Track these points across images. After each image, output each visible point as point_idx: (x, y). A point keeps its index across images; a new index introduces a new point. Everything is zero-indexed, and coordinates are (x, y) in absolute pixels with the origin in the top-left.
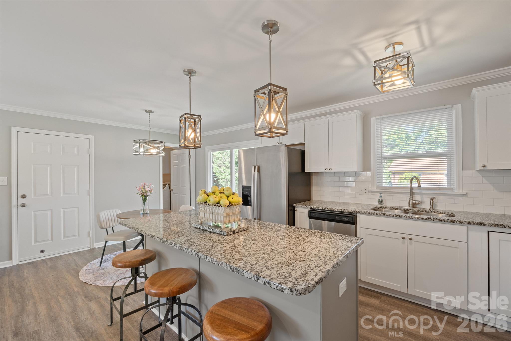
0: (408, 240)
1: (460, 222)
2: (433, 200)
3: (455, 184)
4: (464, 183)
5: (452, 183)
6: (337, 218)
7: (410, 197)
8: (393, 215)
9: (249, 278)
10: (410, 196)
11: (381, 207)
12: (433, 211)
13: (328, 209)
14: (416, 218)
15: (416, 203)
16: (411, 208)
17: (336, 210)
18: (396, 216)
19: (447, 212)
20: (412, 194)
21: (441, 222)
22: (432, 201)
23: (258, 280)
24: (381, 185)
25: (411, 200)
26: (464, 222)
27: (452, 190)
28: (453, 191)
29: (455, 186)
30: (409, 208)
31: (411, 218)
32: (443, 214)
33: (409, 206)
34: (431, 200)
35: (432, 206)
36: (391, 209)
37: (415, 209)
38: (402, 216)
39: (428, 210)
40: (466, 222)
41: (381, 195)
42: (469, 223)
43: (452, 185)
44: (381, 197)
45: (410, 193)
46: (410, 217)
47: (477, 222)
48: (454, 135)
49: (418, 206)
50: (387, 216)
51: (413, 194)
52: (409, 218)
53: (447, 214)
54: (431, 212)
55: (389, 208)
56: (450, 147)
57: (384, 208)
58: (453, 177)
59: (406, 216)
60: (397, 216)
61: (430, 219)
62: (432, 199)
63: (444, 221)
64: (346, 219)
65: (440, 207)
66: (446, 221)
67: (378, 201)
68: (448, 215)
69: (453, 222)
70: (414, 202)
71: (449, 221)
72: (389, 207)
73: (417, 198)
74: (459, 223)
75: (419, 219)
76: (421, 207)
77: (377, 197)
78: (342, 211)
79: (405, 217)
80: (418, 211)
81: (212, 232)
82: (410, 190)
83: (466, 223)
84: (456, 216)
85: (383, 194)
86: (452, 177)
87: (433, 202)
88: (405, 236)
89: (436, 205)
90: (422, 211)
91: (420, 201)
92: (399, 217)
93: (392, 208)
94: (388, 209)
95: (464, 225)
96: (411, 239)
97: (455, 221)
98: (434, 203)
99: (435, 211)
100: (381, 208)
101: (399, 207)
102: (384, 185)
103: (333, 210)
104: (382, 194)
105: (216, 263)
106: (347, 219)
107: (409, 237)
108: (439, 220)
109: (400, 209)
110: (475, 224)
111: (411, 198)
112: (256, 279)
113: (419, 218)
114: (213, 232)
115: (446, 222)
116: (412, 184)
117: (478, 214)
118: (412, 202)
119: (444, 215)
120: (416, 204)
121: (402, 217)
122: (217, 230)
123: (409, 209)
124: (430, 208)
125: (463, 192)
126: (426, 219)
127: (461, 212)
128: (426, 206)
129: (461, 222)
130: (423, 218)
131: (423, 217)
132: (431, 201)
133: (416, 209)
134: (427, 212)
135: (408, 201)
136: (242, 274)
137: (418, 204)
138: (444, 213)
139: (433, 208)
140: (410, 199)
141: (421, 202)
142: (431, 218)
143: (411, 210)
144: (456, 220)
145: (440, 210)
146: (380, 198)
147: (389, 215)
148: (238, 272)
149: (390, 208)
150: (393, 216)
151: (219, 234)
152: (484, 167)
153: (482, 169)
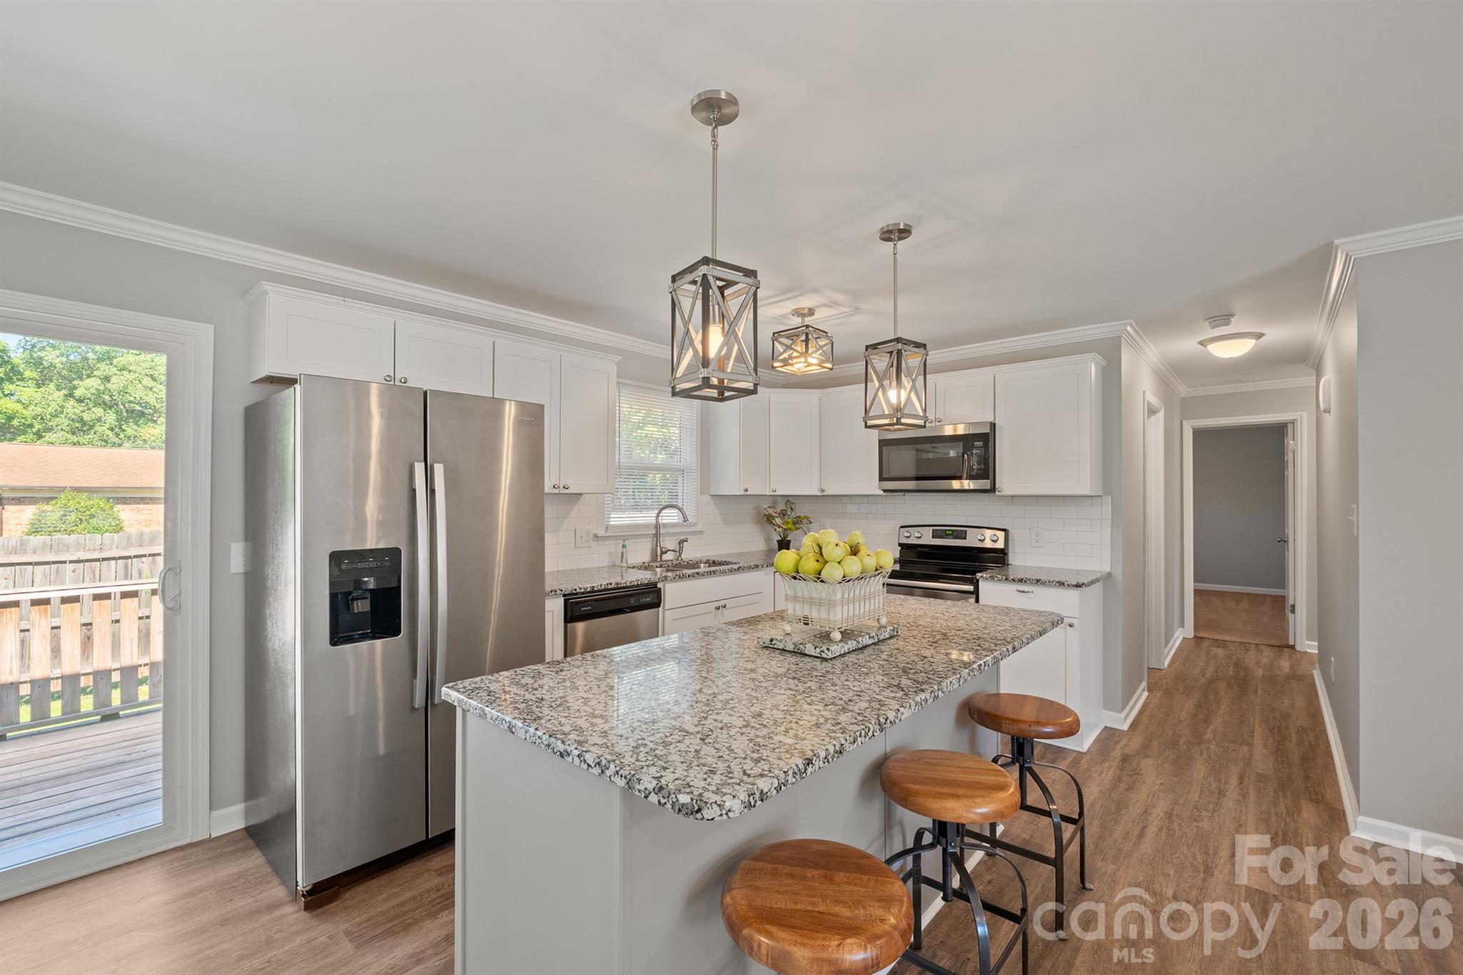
6: (632, 602)
13: (612, 586)
25: (658, 548)
35: (682, 554)
44: (624, 547)
62: (682, 542)
64: (647, 600)
96: (724, 607)
103: (622, 585)
106: (650, 599)
118: (661, 550)
140: (656, 546)
152: (746, 490)
153: (742, 493)
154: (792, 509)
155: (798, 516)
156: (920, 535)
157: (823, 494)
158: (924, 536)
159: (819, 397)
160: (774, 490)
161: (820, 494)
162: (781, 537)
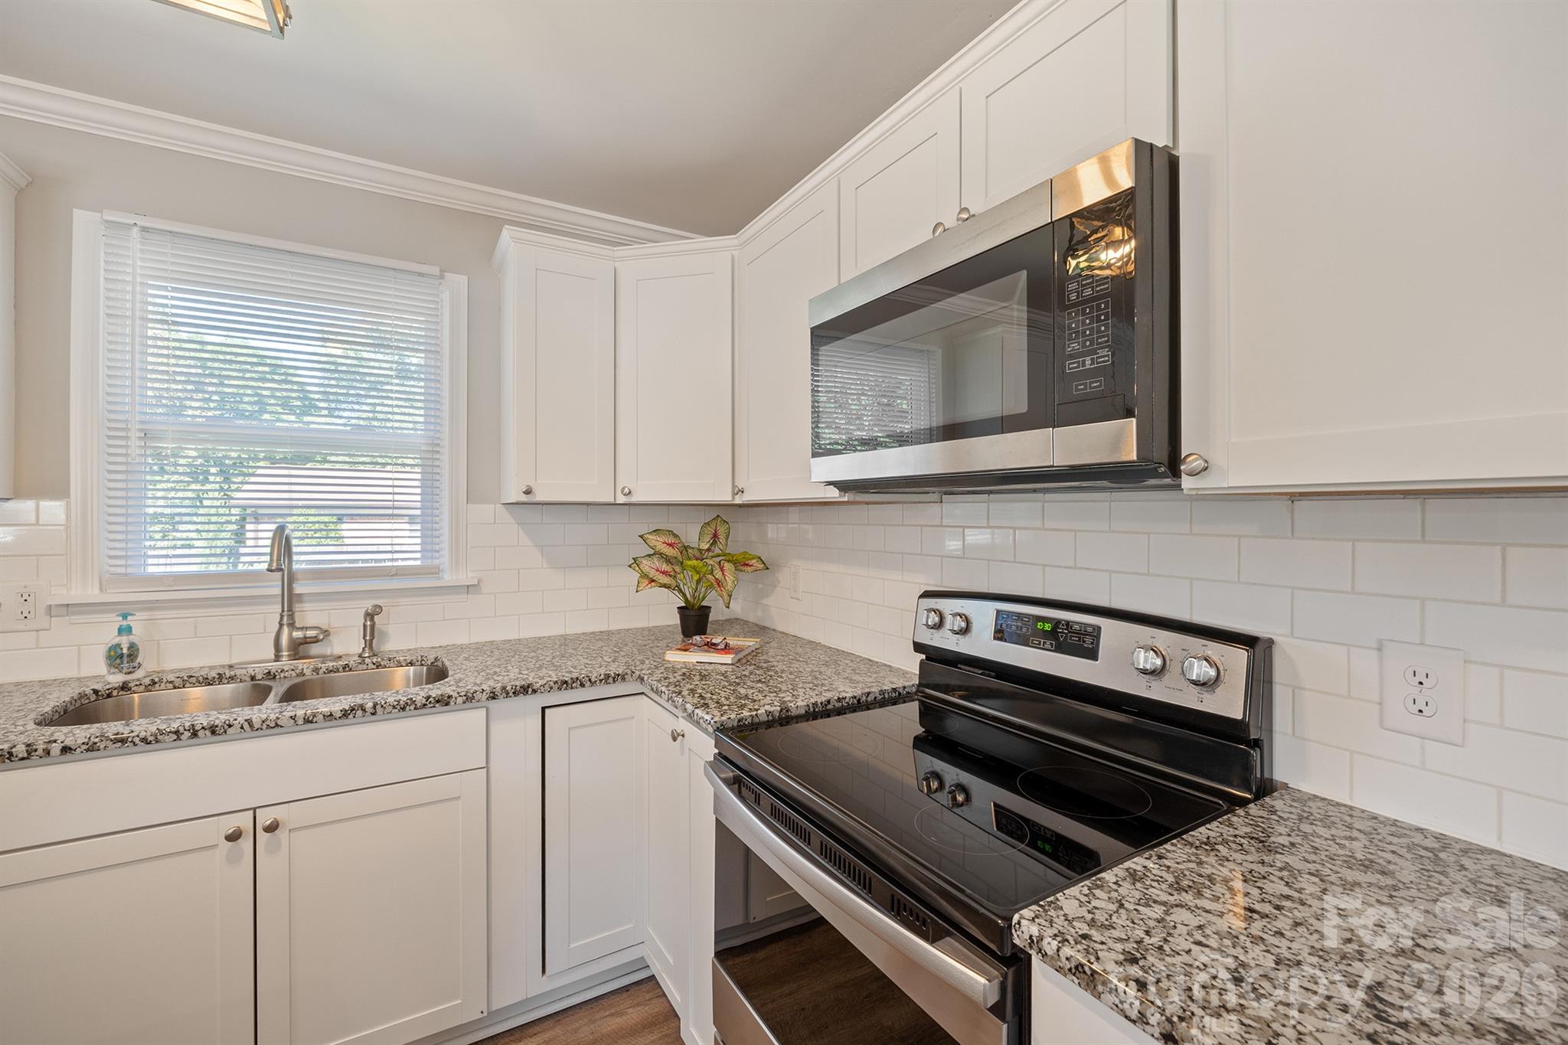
0: (262, 836)
1: (465, 698)
2: (372, 620)
3: (446, 552)
4: (472, 547)
5: (437, 547)
7: (282, 617)
8: (177, 732)
10: (283, 611)
11: (125, 687)
12: (374, 661)
14: (300, 722)
15: (305, 638)
16: (285, 663)
18: (195, 734)
19: (419, 658)
20: (291, 600)
21: (403, 714)
22: (369, 623)
25: (286, 630)
26: (478, 696)
27: (434, 571)
28: (440, 574)
29: (444, 560)
30: (273, 666)
31: (273, 725)
32: (407, 666)
33: (277, 658)
34: (368, 619)
35: (371, 641)
36: (184, 687)
37: (300, 667)
38: (230, 726)
39: (356, 658)
40: (484, 693)
41: (125, 623)
42: (493, 697)
43: (437, 554)
44: (125, 629)
45: (280, 599)
46: (268, 723)
47: (516, 686)
48: (446, 380)
49: (315, 649)
50: (135, 745)
51: (294, 599)
52: (265, 726)
53: (422, 665)
54: (365, 667)
55: (171, 682)
56: (432, 420)
57: (142, 688)
58: (441, 528)
59: (249, 722)
60: (201, 733)
61: (360, 713)
62: (370, 616)
63: (412, 707)
65: (397, 640)
66: (419, 705)
67: (109, 657)
68: (425, 668)
69: (444, 701)
70: (297, 634)
71: (430, 702)
72: (171, 678)
73: (311, 616)
74: (464, 703)
75: (311, 722)
76: (328, 653)
77: (106, 633)
79: (242, 728)
80: (316, 670)
82: (280, 583)
83: (485, 696)
84: (450, 673)
85: (140, 615)
86: (438, 526)
87: (373, 627)
88: (244, 821)
89: (383, 633)
90: (331, 671)
91: (325, 627)
92: (213, 732)
93: (193, 680)
94: (171, 686)
95: (479, 704)
96: (272, 828)
97: (450, 697)
98: (377, 626)
99: (379, 660)
100: (121, 693)
101: (231, 667)
102: (151, 569)
104: (135, 614)
107: (265, 818)
108: (394, 707)
109: (232, 678)
110: (511, 694)
111: (286, 621)
113: (314, 716)
115: (421, 708)
116: (295, 558)
117: (512, 649)
118: (290, 634)
119: (412, 668)
120: (306, 641)
121: (230, 731)
123: (273, 671)
124: (363, 649)
125: (467, 577)
127: (463, 648)
128: (349, 644)
129: (469, 698)
130: (331, 715)
131: (332, 710)
132: (366, 620)
133: (305, 666)
134: (350, 670)
135: (274, 634)
137: (315, 640)
138: (411, 664)
139: (374, 648)
140: (281, 625)
141: (326, 633)
142: (363, 708)
143: (282, 675)
144: (451, 693)
145: (397, 651)
146: (117, 640)
147: (150, 738)
149: (178, 682)
150: (179, 739)
152: (528, 492)
153: (524, 498)
154: (715, 536)
155: (727, 552)
156: (963, 625)
157: (738, 500)
158: (975, 627)
159: (733, 258)
160: (626, 490)
161: (733, 499)
162: (686, 600)
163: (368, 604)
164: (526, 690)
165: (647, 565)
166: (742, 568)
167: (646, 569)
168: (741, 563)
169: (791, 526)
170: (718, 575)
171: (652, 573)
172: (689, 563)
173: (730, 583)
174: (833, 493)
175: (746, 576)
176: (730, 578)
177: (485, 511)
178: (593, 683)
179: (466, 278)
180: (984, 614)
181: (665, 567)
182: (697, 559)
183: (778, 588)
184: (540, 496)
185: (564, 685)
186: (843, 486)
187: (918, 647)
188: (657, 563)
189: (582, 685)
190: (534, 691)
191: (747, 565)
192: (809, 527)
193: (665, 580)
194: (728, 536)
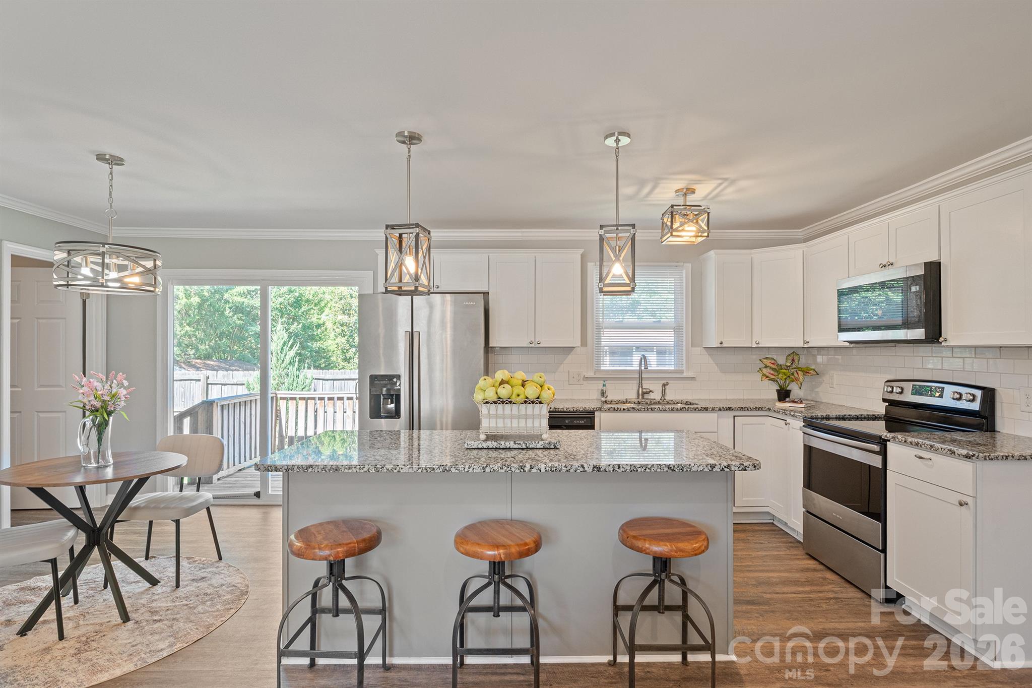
3: (683, 365)
4: (694, 363)
5: (681, 363)
6: (567, 422)
9: (699, 470)
10: (639, 382)
12: (666, 401)
13: (552, 410)
15: (645, 392)
16: (641, 399)
17: (566, 410)
20: (641, 379)
21: (695, 411)
22: (664, 388)
23: (713, 469)
24: (599, 368)
25: (641, 388)
26: (716, 409)
27: (682, 372)
28: (684, 373)
29: (683, 368)
30: (637, 400)
33: (638, 397)
35: (664, 394)
37: (646, 401)
39: (660, 400)
41: (604, 383)
42: (720, 410)
43: (681, 365)
44: (604, 385)
45: (639, 379)
47: (726, 408)
54: (664, 403)
55: (615, 402)
56: (679, 317)
57: (609, 403)
58: (682, 357)
61: (684, 409)
62: (664, 385)
63: (697, 410)
64: (581, 422)
66: (699, 409)
67: (601, 393)
70: (644, 390)
73: (646, 385)
76: (649, 398)
78: (575, 410)
80: (651, 402)
81: (525, 448)
82: (638, 374)
89: (668, 392)
90: (655, 403)
91: (650, 389)
93: (620, 402)
95: (716, 412)
97: (708, 408)
98: (666, 390)
99: (668, 401)
101: (626, 399)
103: (560, 410)
104: (606, 382)
105: (639, 470)
106: (583, 422)
109: (628, 401)
111: (640, 385)
112: (710, 469)
114: (527, 448)
116: (641, 366)
118: (642, 390)
120: (645, 394)
122: (537, 442)
123: (639, 401)
124: (661, 397)
125: (691, 374)
126: (681, 409)
128: (656, 396)
129: (713, 409)
134: (660, 403)
135: (637, 389)
136: (689, 470)
137: (649, 393)
138: (678, 403)
139: (665, 397)
140: (639, 387)
141: (651, 391)
143: (642, 403)
147: (639, 409)
148: (681, 469)
149: (617, 402)
151: (544, 448)
152: (721, 343)
153: (719, 346)
154: (793, 360)
155: (799, 366)
156: (900, 390)
157: (806, 346)
158: (904, 392)
159: (803, 251)
160: (757, 342)
161: (804, 345)
162: (780, 386)
163: (665, 382)
164: (730, 409)
165: (765, 371)
166: (806, 374)
167: (765, 373)
168: (806, 372)
169: (829, 356)
170: (796, 376)
171: (767, 374)
172: (782, 371)
173: (801, 379)
174: (847, 344)
175: (808, 378)
176: (801, 377)
177: (698, 350)
178: (751, 410)
179: (690, 264)
180: (908, 387)
181: (772, 372)
182: (785, 369)
183: (824, 384)
184: (725, 345)
185: (742, 409)
186: (850, 342)
187: (884, 400)
188: (769, 370)
189: (748, 410)
190: (732, 410)
191: (808, 373)
192: (840, 357)
193: (773, 377)
194: (799, 360)
